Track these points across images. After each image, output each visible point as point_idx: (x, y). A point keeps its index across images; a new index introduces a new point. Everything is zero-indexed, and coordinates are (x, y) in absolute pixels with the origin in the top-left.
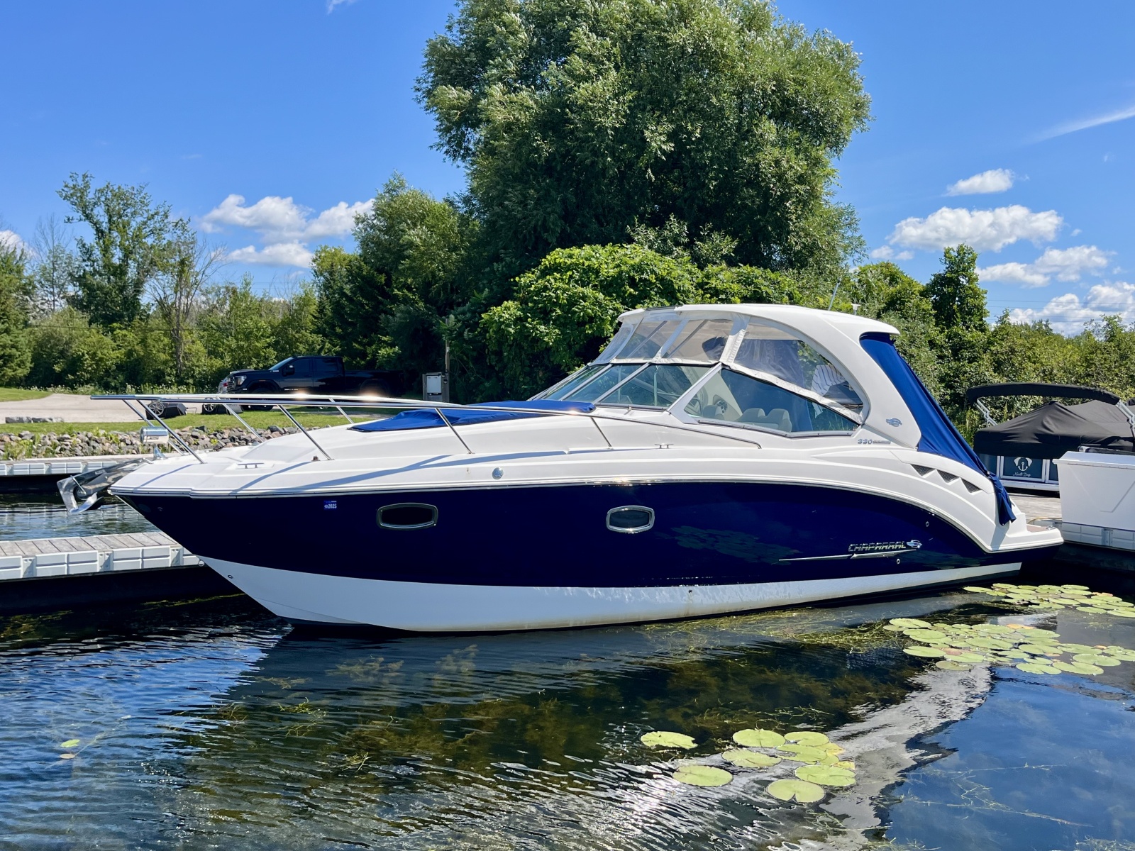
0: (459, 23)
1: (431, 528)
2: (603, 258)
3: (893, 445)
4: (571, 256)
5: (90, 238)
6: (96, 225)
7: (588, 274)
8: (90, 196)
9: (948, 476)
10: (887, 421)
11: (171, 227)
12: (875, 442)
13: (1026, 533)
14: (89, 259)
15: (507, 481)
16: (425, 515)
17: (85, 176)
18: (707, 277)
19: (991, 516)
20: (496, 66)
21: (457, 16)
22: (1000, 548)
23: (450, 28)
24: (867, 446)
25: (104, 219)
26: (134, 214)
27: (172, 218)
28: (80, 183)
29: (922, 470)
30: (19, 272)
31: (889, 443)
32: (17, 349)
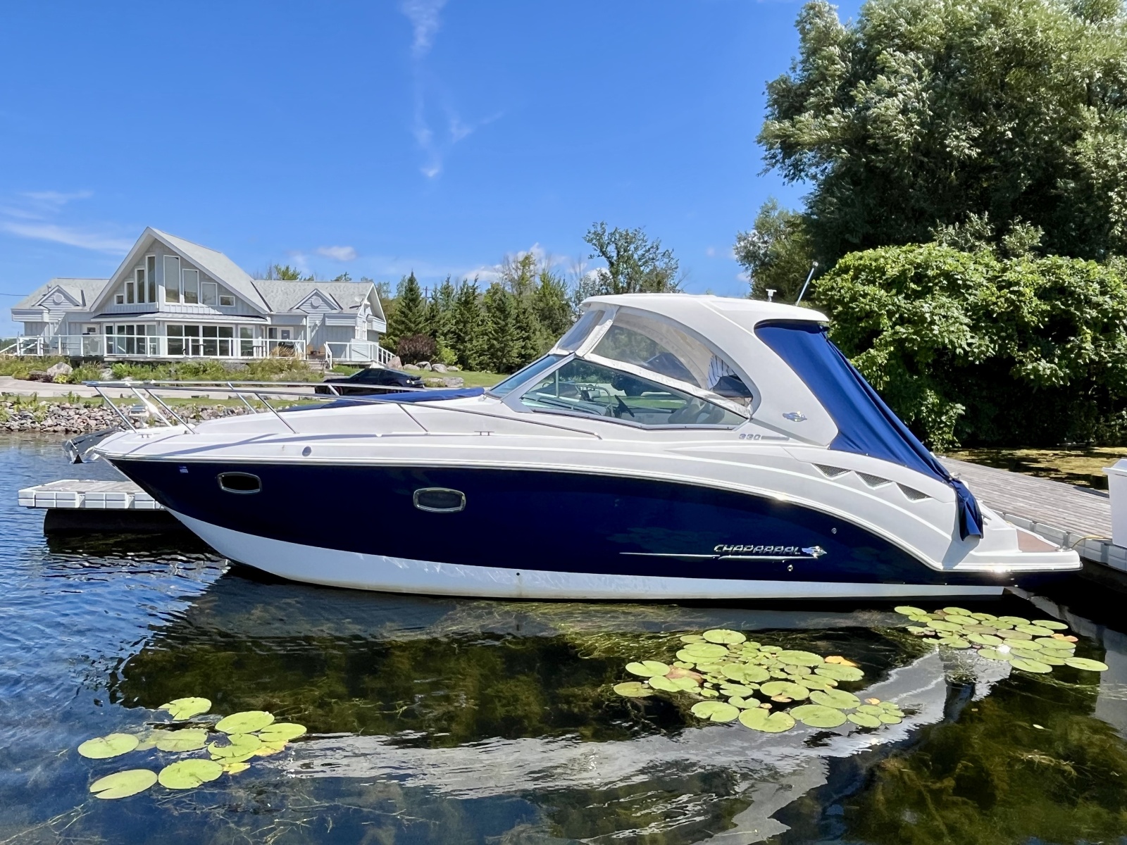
0: (802, 62)
1: (259, 493)
2: (893, 258)
3: (792, 441)
4: (861, 258)
5: (606, 270)
6: (609, 258)
7: (875, 274)
8: (606, 238)
9: (872, 480)
10: (784, 415)
11: (659, 256)
12: (764, 438)
13: (1015, 552)
14: (605, 284)
15: (316, 458)
16: (251, 484)
17: (602, 224)
18: (1004, 270)
19: (946, 530)
20: (816, 95)
21: (800, 58)
22: (955, 568)
23: (794, 69)
24: (753, 441)
25: (614, 254)
26: (636, 249)
27: (661, 250)
28: (599, 230)
29: (831, 471)
30: (562, 295)
31: (787, 439)
32: (534, 350)
